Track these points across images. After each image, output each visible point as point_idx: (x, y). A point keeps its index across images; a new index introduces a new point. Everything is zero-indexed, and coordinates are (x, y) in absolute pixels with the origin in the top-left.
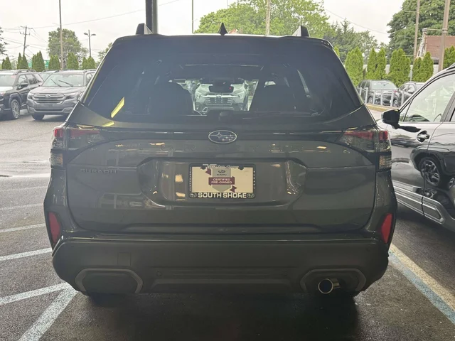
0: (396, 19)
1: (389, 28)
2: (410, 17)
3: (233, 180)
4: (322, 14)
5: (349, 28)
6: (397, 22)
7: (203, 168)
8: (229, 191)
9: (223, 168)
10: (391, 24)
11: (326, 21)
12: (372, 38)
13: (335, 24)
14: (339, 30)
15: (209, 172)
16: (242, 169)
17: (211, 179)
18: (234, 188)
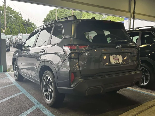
0: (45, 20)
1: (43, 23)
2: (50, 20)
3: (118, 58)
4: (20, 16)
5: (30, 21)
6: (46, 21)
9: (116, 55)
10: (44, 21)
11: (22, 18)
12: (36, 25)
13: (25, 20)
14: (27, 22)
15: (113, 57)
16: (119, 55)
17: (114, 59)
18: (119, 61)
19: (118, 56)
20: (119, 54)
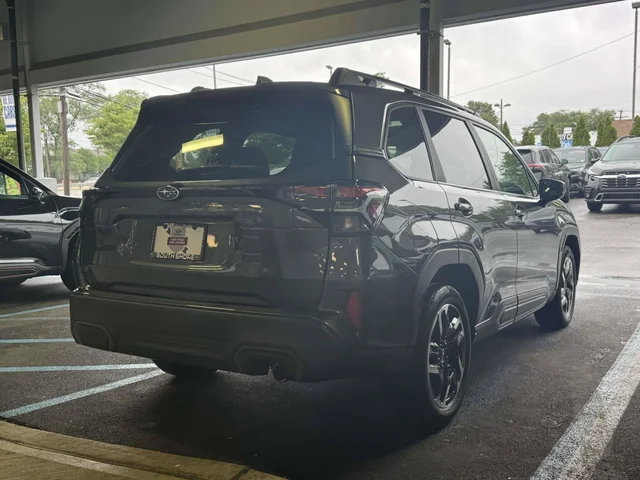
3: (186, 240)
7: (165, 227)
8: (181, 252)
9: (180, 227)
15: (169, 232)
16: (195, 229)
17: (169, 239)
18: (186, 249)
19: (189, 232)
20: (194, 221)
